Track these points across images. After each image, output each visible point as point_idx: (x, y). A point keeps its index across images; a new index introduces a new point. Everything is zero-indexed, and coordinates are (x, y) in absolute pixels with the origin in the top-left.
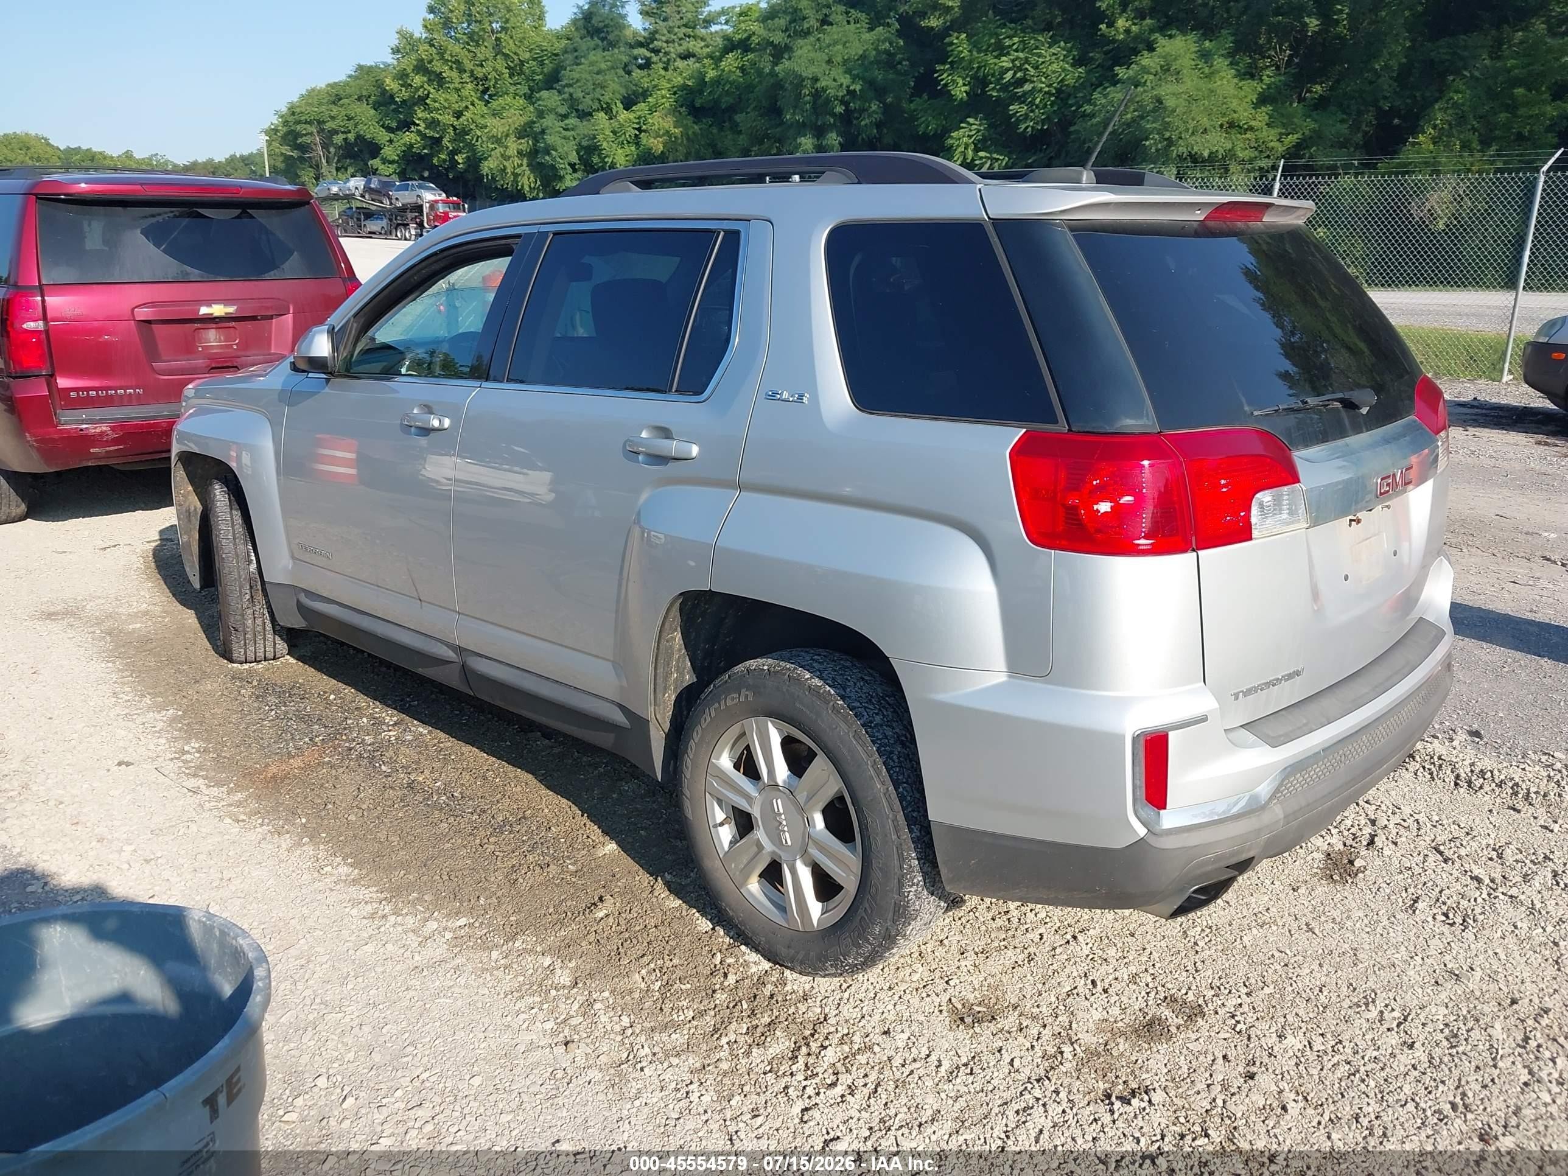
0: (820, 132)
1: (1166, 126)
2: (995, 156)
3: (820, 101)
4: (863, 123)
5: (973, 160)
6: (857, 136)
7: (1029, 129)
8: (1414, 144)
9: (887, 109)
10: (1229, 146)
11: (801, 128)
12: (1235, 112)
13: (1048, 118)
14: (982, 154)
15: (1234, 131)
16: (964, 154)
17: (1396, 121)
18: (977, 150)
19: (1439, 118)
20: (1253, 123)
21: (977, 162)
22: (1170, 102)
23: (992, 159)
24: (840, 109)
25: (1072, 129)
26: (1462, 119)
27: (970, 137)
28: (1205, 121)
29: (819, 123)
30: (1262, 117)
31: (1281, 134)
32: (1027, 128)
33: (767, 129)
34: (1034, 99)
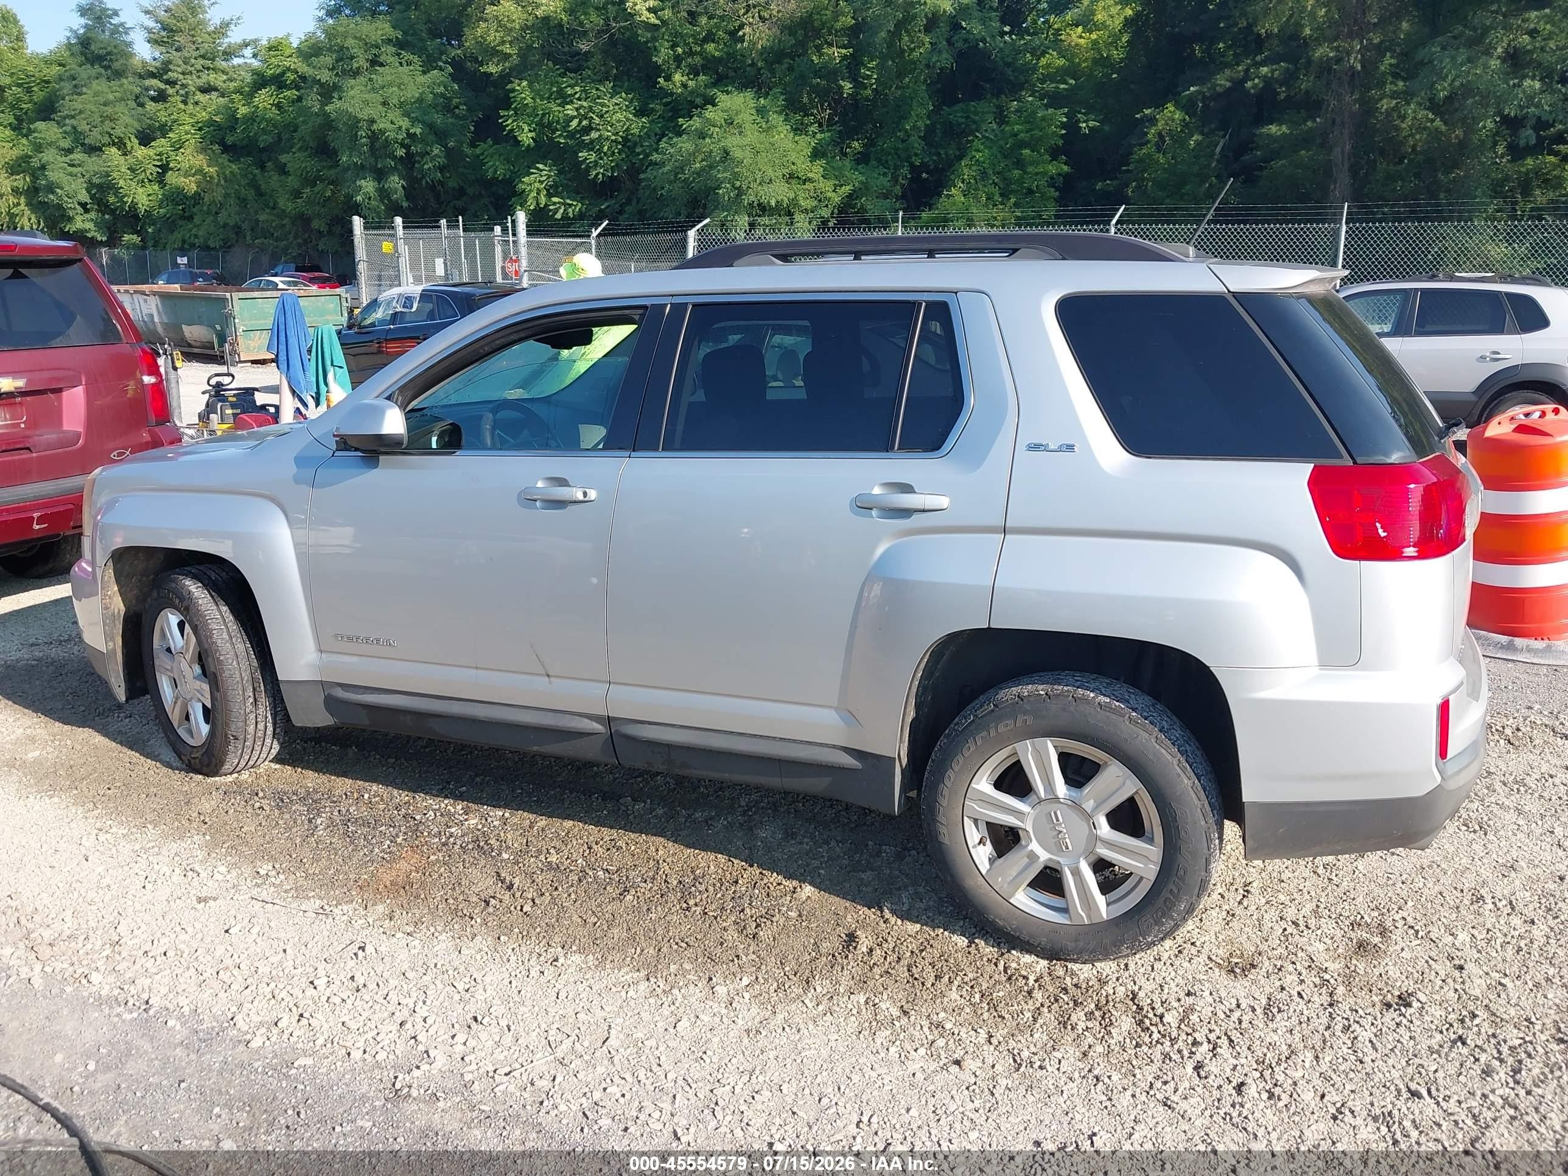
0: (380, 175)
1: (736, 176)
2: (568, 201)
3: (377, 145)
4: (426, 167)
5: (546, 205)
6: (421, 179)
7: (600, 176)
8: (948, 196)
9: (449, 152)
10: (792, 196)
11: (361, 170)
12: (793, 164)
13: (617, 165)
14: (555, 199)
15: (794, 181)
16: (537, 199)
17: (924, 175)
18: (549, 195)
19: (967, 173)
20: (810, 175)
21: (551, 207)
22: (737, 154)
23: (564, 204)
24: (401, 152)
25: (642, 176)
26: (984, 174)
27: (541, 182)
28: (770, 173)
29: (379, 166)
30: (816, 170)
31: (835, 185)
32: (598, 174)
33: (318, 171)
34: (602, 147)
